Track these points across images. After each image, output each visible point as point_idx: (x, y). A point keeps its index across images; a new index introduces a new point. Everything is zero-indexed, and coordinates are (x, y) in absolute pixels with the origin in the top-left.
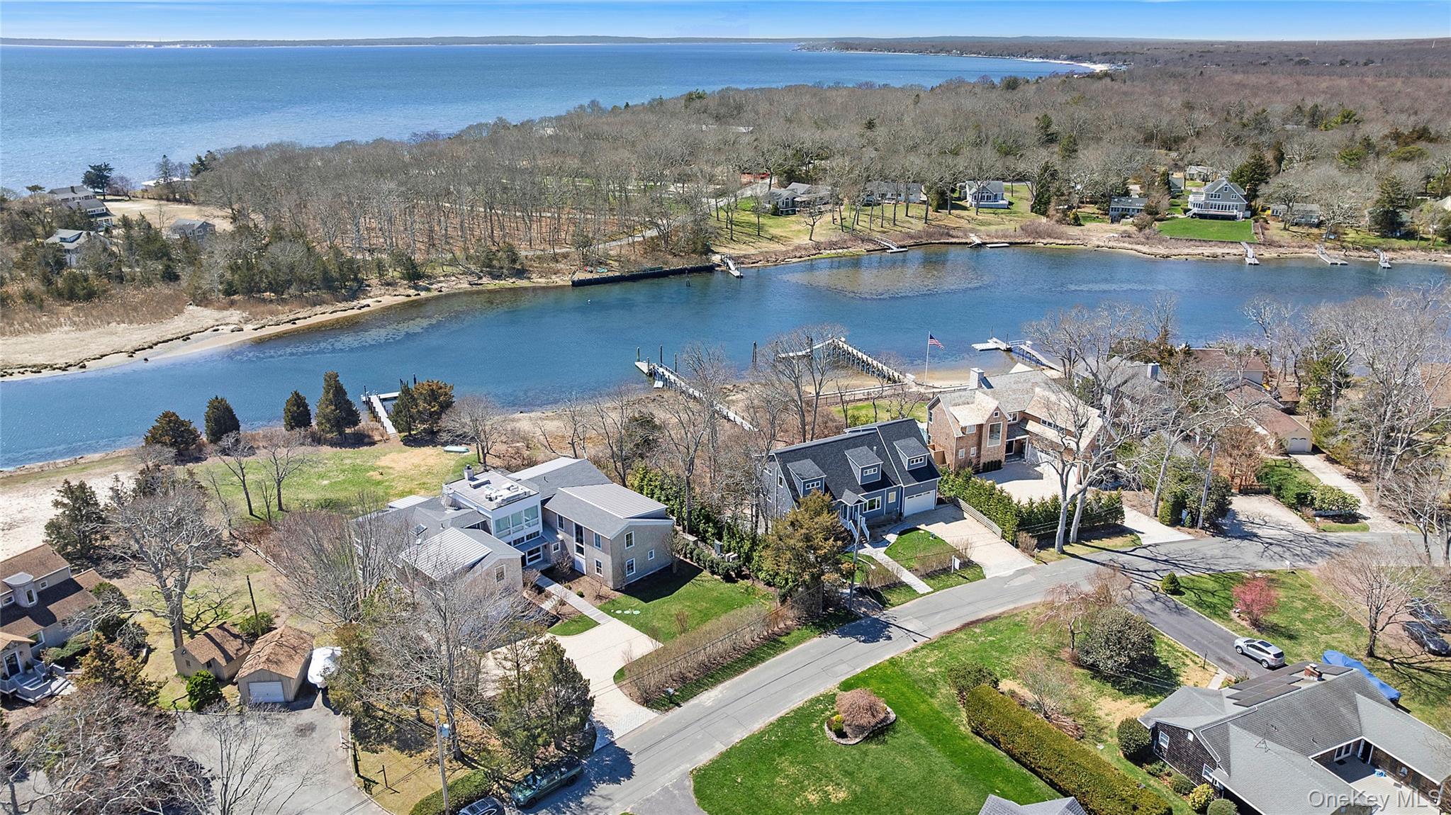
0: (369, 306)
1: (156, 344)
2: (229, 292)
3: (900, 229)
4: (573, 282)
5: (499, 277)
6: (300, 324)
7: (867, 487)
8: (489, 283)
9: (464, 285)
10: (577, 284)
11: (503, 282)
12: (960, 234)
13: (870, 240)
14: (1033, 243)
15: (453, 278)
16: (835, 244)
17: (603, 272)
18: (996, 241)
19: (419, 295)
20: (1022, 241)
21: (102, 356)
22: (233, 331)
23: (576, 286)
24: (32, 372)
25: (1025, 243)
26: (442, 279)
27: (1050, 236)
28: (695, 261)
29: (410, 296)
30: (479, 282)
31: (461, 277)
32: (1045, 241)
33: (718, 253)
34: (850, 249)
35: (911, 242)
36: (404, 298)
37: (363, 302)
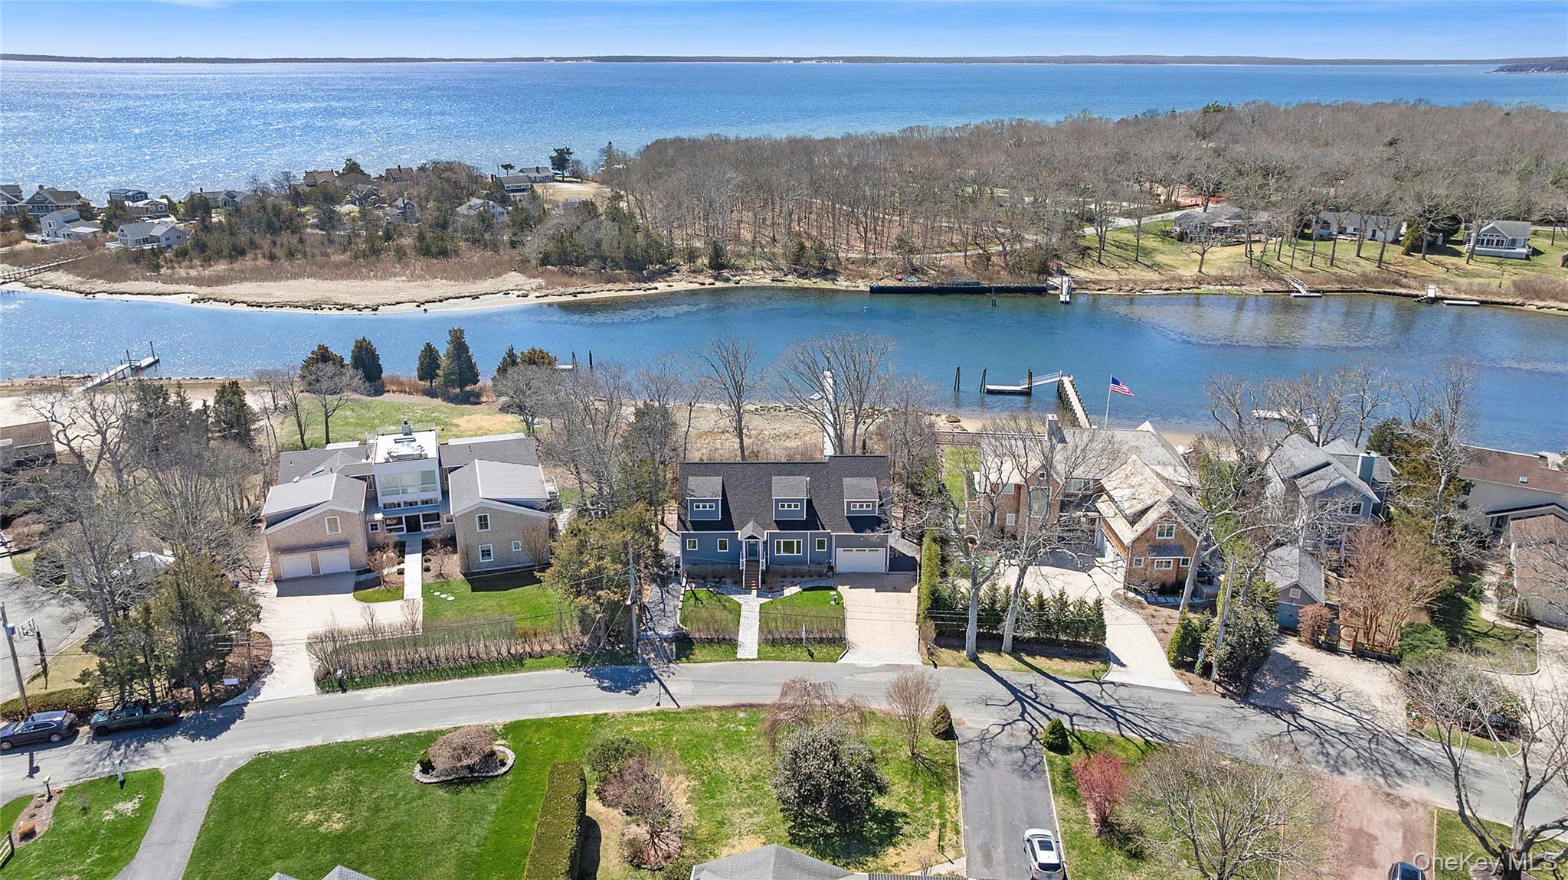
0: (656, 289)
1: (447, 299)
2: (545, 261)
3: (1337, 270)
4: (872, 288)
5: (804, 275)
6: (580, 297)
7: (782, 525)
8: (792, 281)
9: (766, 281)
10: (874, 291)
11: (807, 281)
12: (1412, 283)
13: (1279, 279)
14: (1522, 305)
15: (761, 272)
16: (1225, 278)
17: (914, 282)
18: (1463, 296)
19: (714, 284)
20: (1505, 301)
21: (397, 303)
22: (518, 296)
23: (874, 293)
24: (338, 309)
25: (1508, 304)
26: (750, 272)
27: (1555, 297)
28: (1028, 280)
29: (704, 284)
30: (783, 279)
31: (768, 271)
32: (1541, 304)
33: (1067, 275)
34: (1243, 288)
35: (1337, 286)
36: (696, 286)
37: (655, 285)
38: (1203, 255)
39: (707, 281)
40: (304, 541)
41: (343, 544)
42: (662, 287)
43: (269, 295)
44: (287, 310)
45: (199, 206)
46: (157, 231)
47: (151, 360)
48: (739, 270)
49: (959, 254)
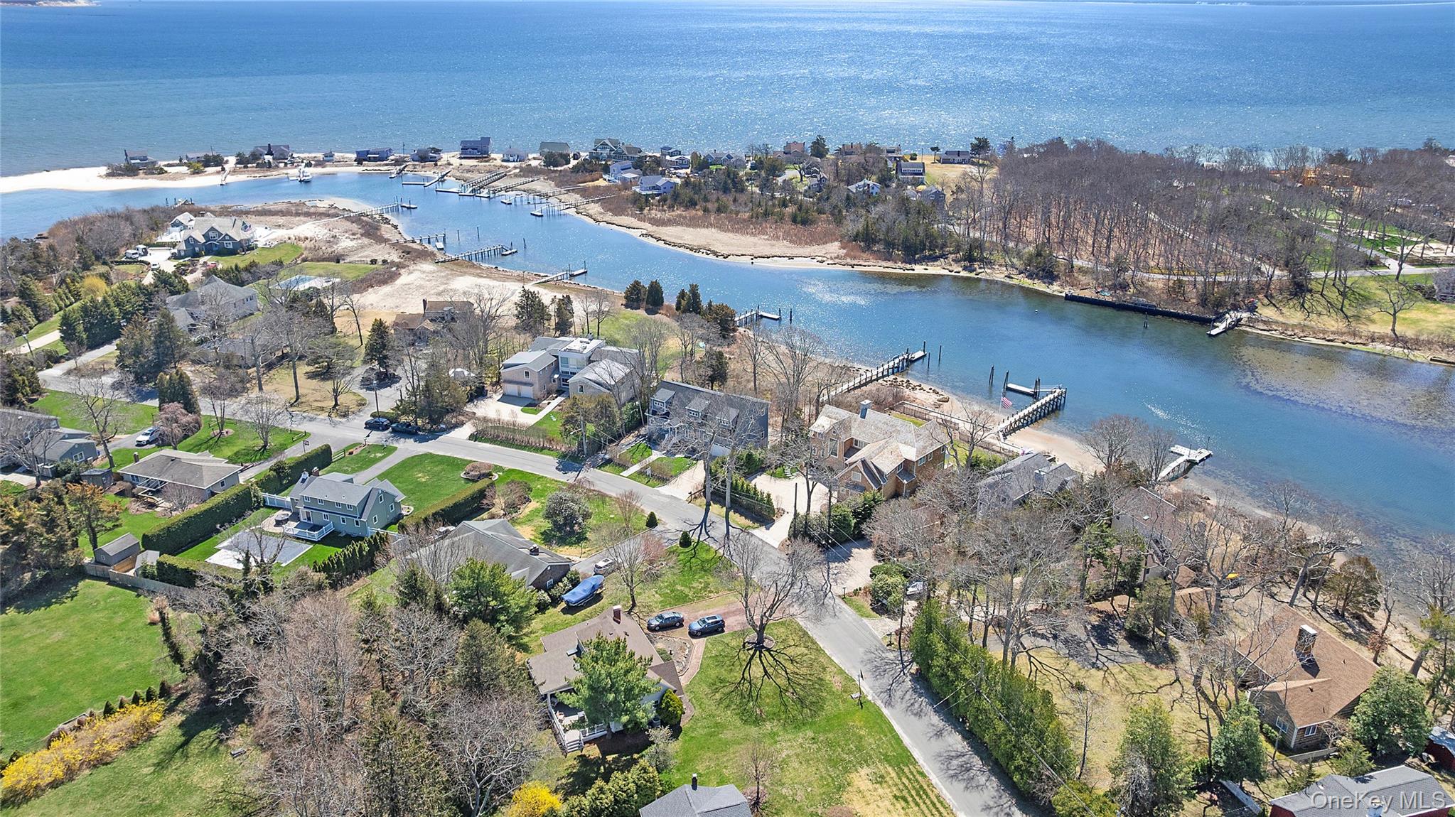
0: (913, 270)
5: (1031, 276)
10: (1068, 297)
11: (1030, 281)
15: (1004, 268)
17: (1106, 296)
19: (958, 273)
22: (817, 261)
24: (707, 254)
26: (997, 266)
29: (951, 272)
33: (1252, 312)
34: (1414, 352)
36: (946, 272)
37: (914, 266)
38: (1394, 315)
39: (959, 270)
40: (515, 379)
41: (531, 385)
42: (919, 269)
43: (681, 238)
44: (682, 250)
45: (702, 165)
46: (660, 183)
47: (582, 271)
48: (988, 263)
49: (1162, 276)
